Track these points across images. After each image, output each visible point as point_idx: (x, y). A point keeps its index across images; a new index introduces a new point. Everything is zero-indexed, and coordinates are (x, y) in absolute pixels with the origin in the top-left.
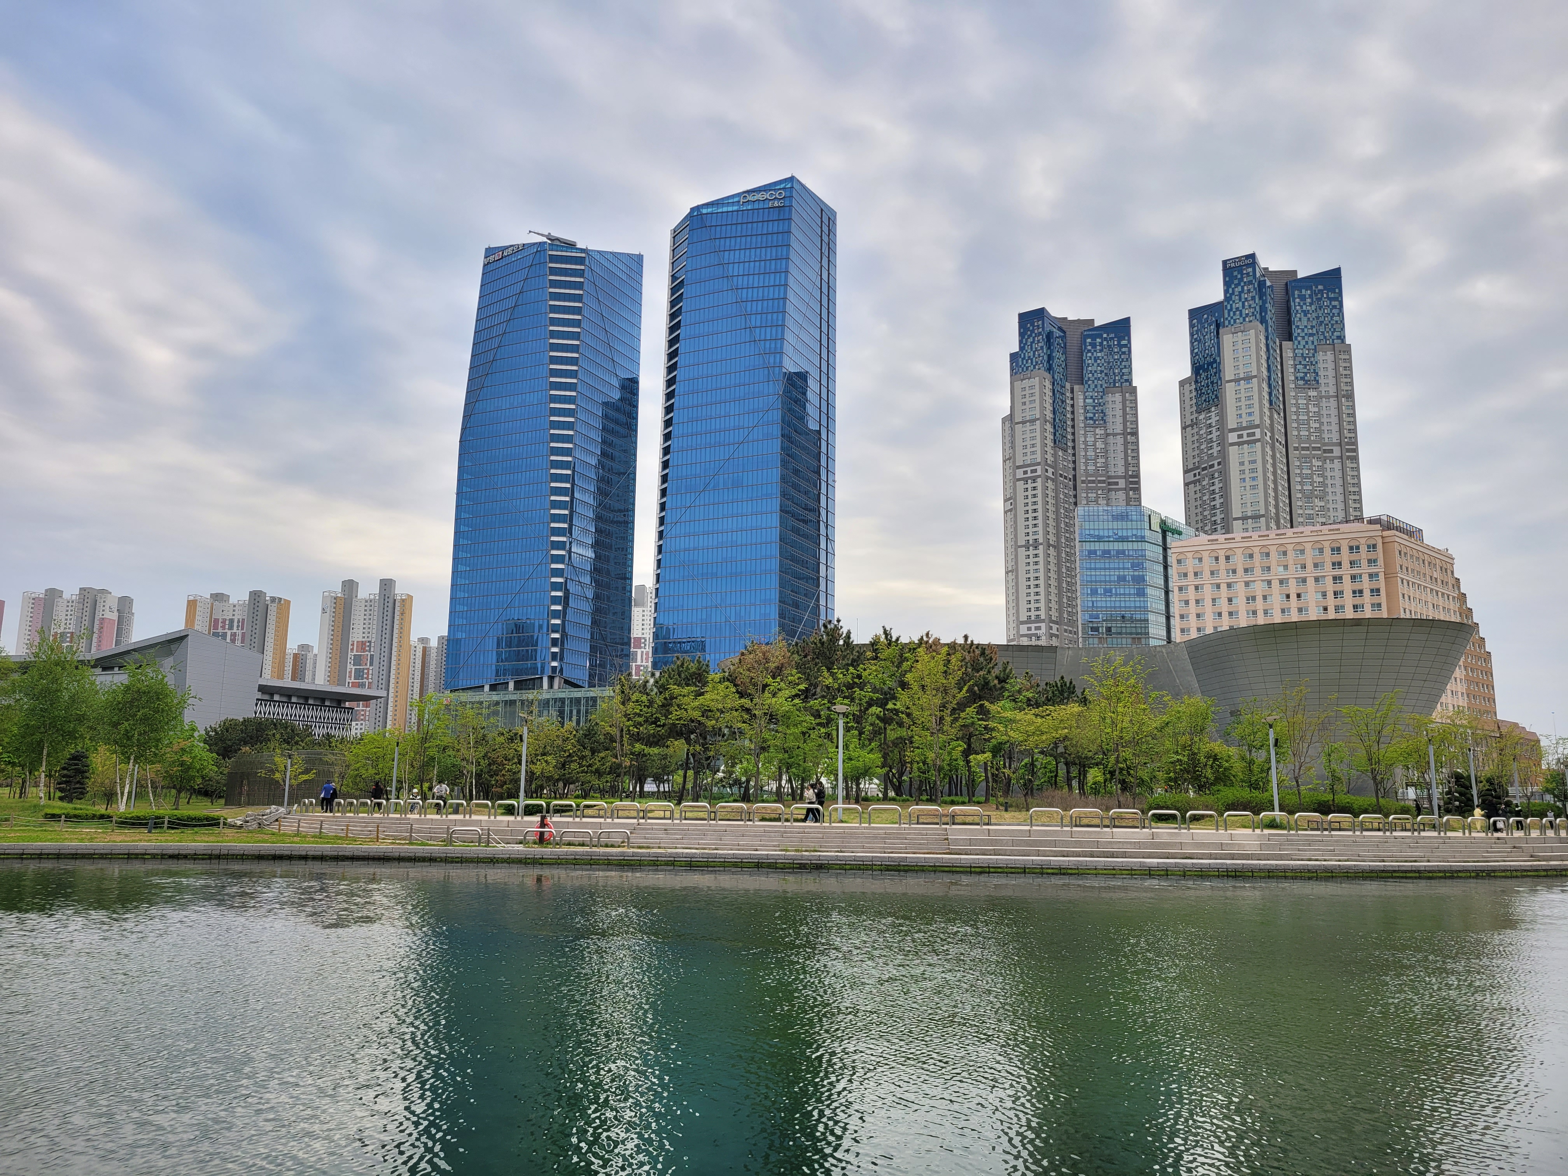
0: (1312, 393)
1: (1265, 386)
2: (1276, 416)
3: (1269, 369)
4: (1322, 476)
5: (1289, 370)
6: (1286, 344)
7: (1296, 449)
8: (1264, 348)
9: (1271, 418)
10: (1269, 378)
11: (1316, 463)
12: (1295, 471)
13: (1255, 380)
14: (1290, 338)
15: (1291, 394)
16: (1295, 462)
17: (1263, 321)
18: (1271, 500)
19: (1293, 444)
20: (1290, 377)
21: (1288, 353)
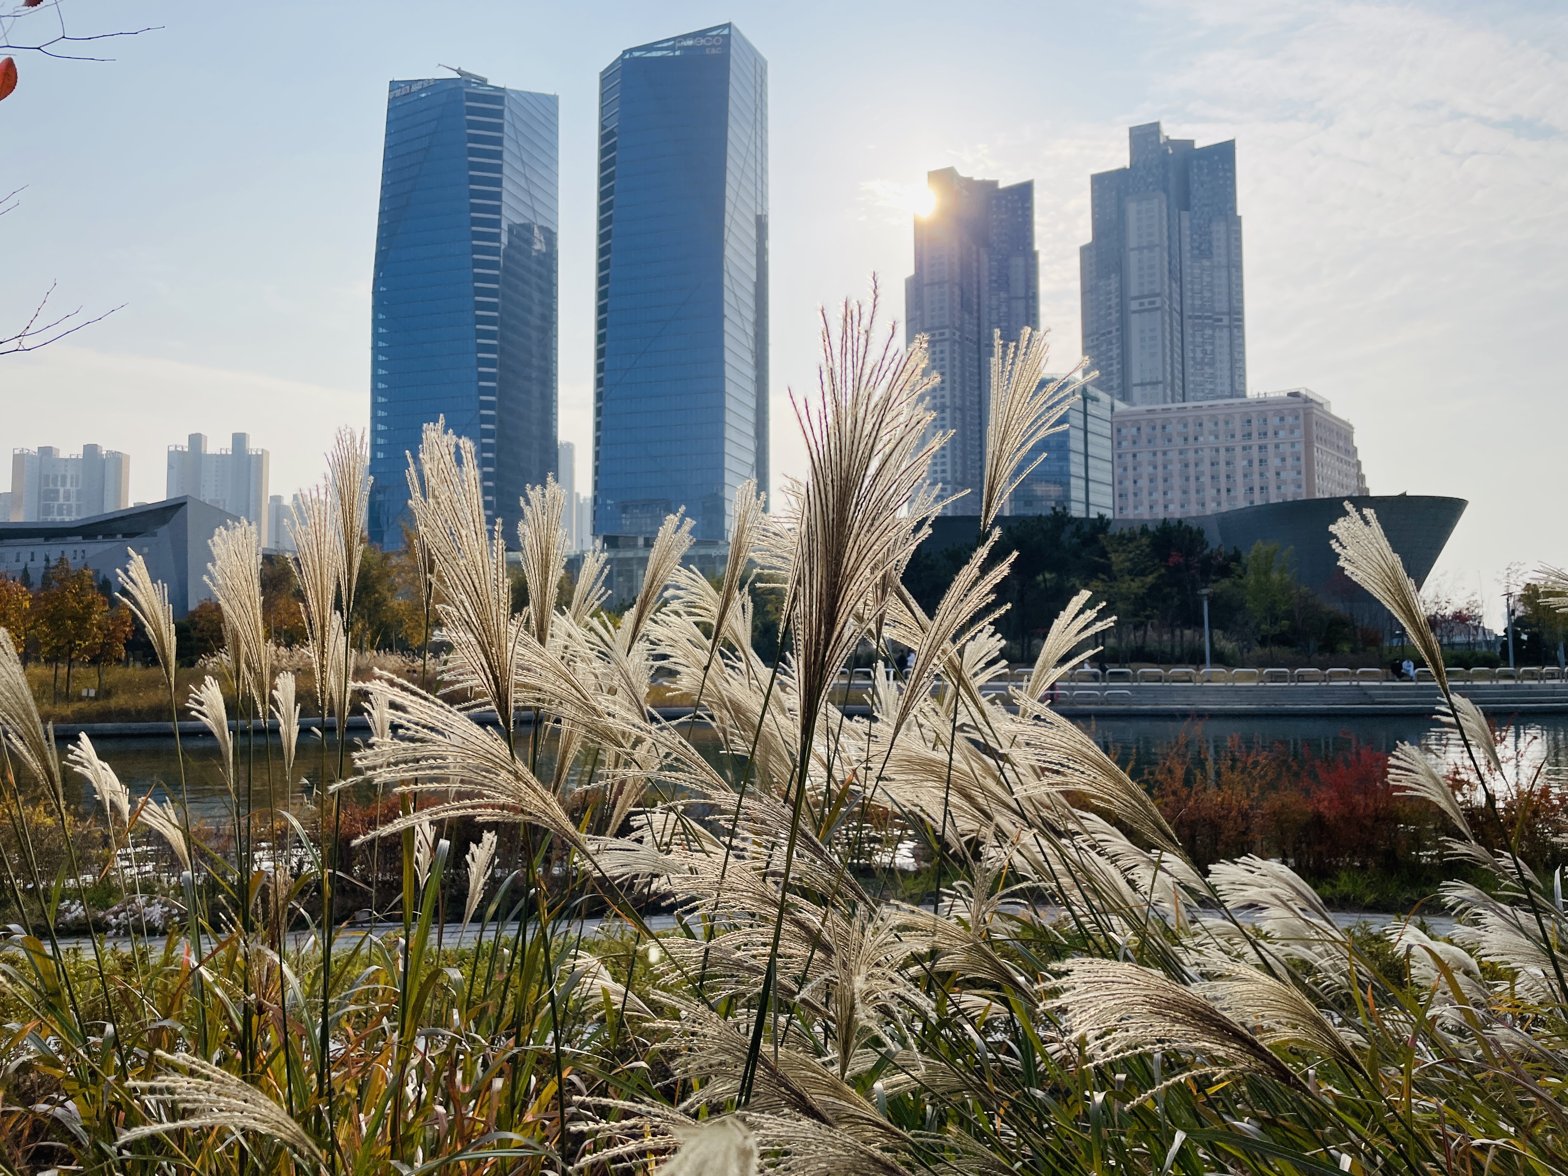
0: (1206, 263)
1: (1166, 255)
2: (1174, 285)
3: (1169, 238)
4: (1212, 344)
5: (1186, 240)
6: (1185, 214)
7: (1190, 317)
8: (1165, 218)
9: (1170, 286)
10: (1169, 247)
11: (1208, 332)
12: (1188, 339)
13: (1157, 249)
14: (1187, 208)
15: (1187, 263)
16: (1189, 331)
17: (1165, 190)
18: (1168, 368)
19: (1187, 312)
20: (1186, 247)
21: (1185, 223)
